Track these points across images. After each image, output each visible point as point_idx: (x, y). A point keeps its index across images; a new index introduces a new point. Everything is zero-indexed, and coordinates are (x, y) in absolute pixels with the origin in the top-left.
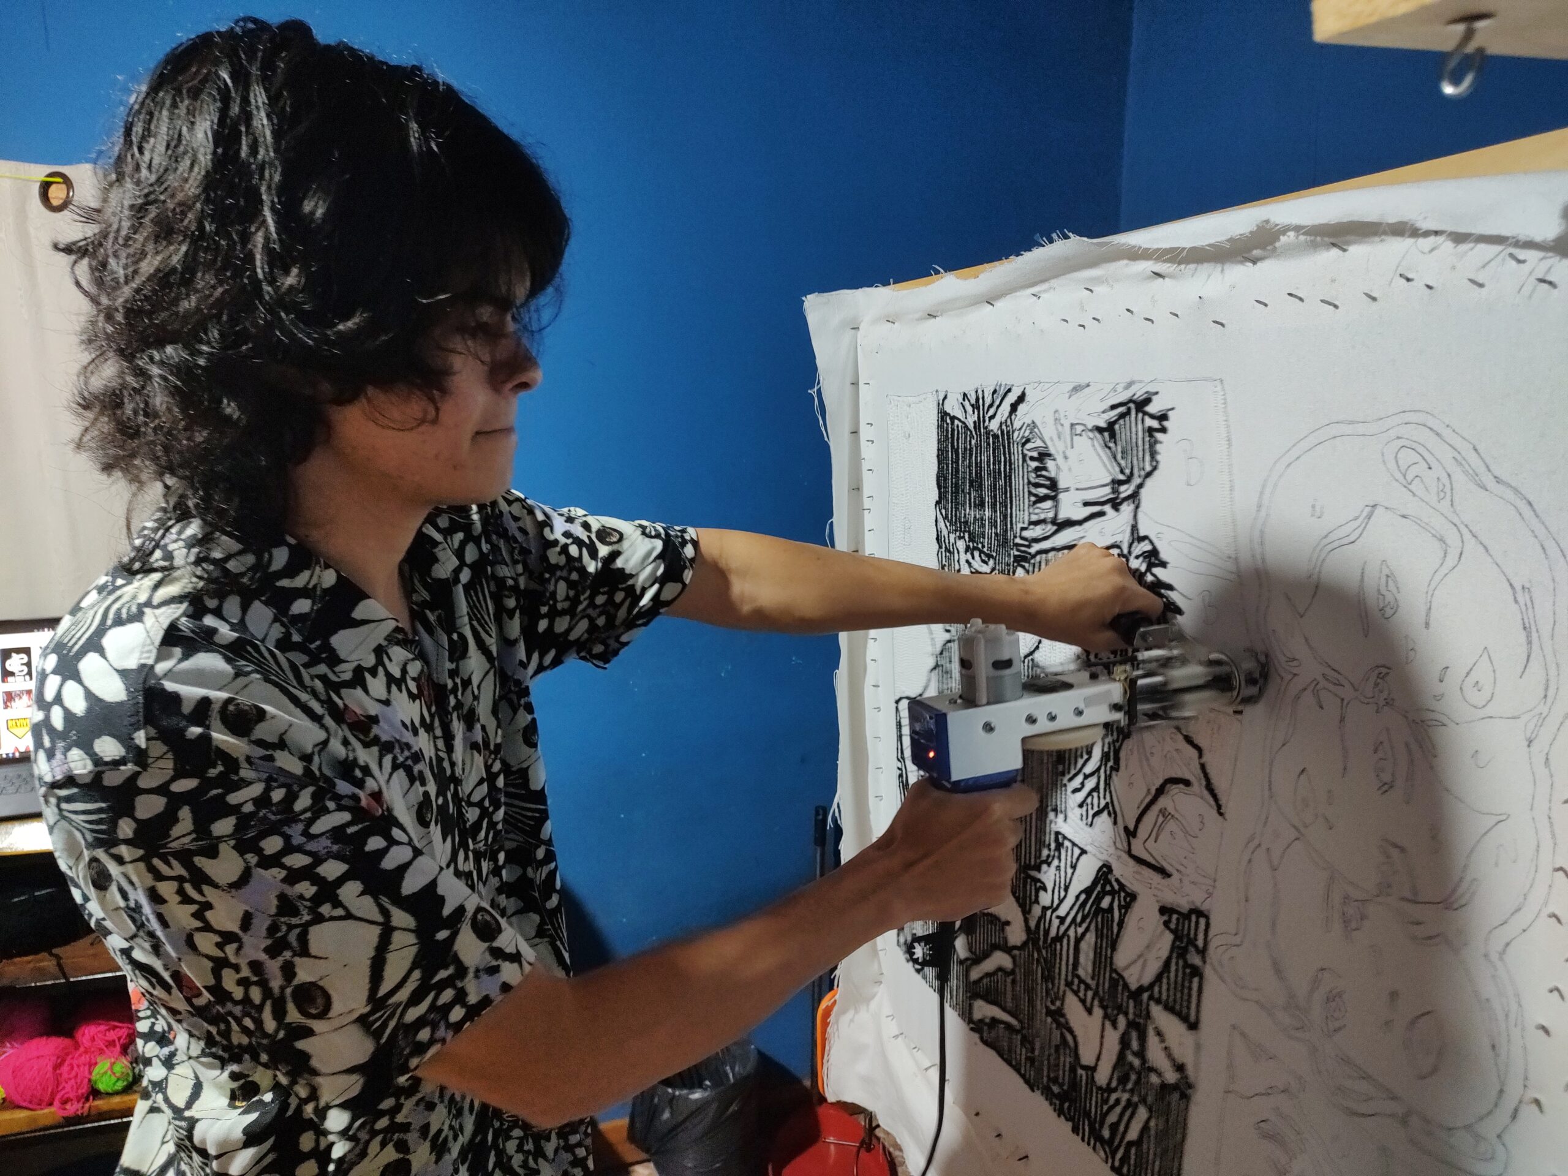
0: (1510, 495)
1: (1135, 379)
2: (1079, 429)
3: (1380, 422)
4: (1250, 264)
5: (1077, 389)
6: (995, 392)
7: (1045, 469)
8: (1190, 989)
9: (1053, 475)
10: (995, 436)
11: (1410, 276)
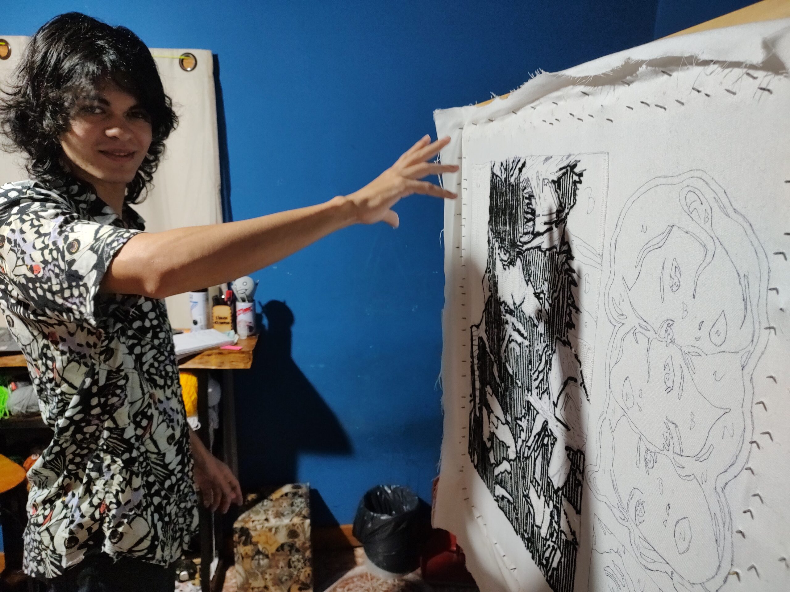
0: (741, 220)
1: (572, 153)
2: (546, 181)
3: (679, 177)
4: (627, 86)
5: (547, 159)
6: (514, 161)
7: (531, 204)
8: (577, 492)
9: (534, 208)
10: (513, 186)
11: (700, 89)
